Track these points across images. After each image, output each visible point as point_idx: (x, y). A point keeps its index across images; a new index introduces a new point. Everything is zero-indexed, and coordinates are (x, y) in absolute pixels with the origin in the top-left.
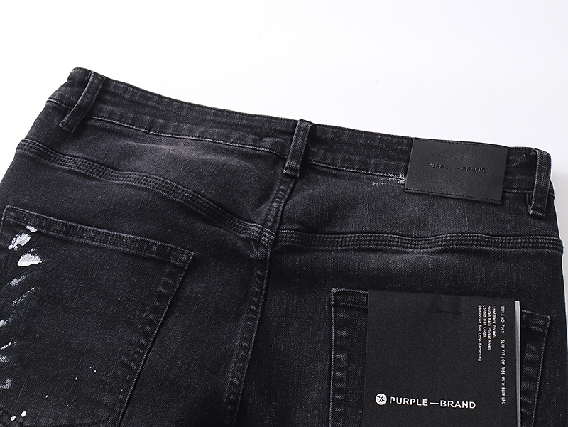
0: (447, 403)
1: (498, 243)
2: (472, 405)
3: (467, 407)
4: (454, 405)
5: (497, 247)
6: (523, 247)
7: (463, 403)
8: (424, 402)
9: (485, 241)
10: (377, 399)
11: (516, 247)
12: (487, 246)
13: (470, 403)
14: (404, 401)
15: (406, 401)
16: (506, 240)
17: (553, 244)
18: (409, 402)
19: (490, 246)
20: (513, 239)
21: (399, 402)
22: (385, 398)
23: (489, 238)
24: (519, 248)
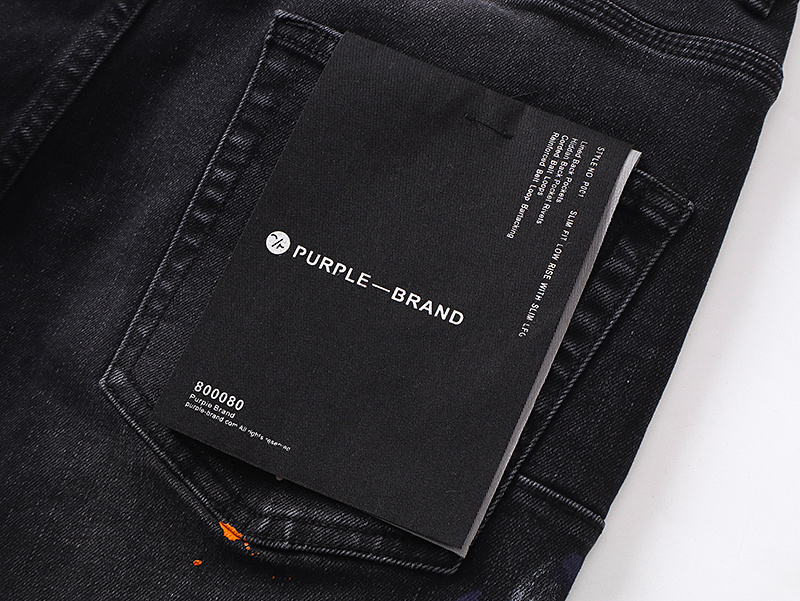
0: (406, 297)
1: (647, 35)
2: (457, 318)
3: (444, 317)
4: (420, 305)
5: (641, 42)
6: (693, 57)
7: (440, 308)
8: (361, 278)
9: (620, 21)
10: (270, 241)
11: (678, 54)
12: (621, 31)
13: (455, 312)
14: (323, 263)
15: (326, 263)
16: (666, 35)
17: (758, 66)
18: (332, 268)
19: (628, 35)
20: (680, 38)
21: (312, 260)
22: (286, 243)
23: (632, 20)
24: (685, 56)
